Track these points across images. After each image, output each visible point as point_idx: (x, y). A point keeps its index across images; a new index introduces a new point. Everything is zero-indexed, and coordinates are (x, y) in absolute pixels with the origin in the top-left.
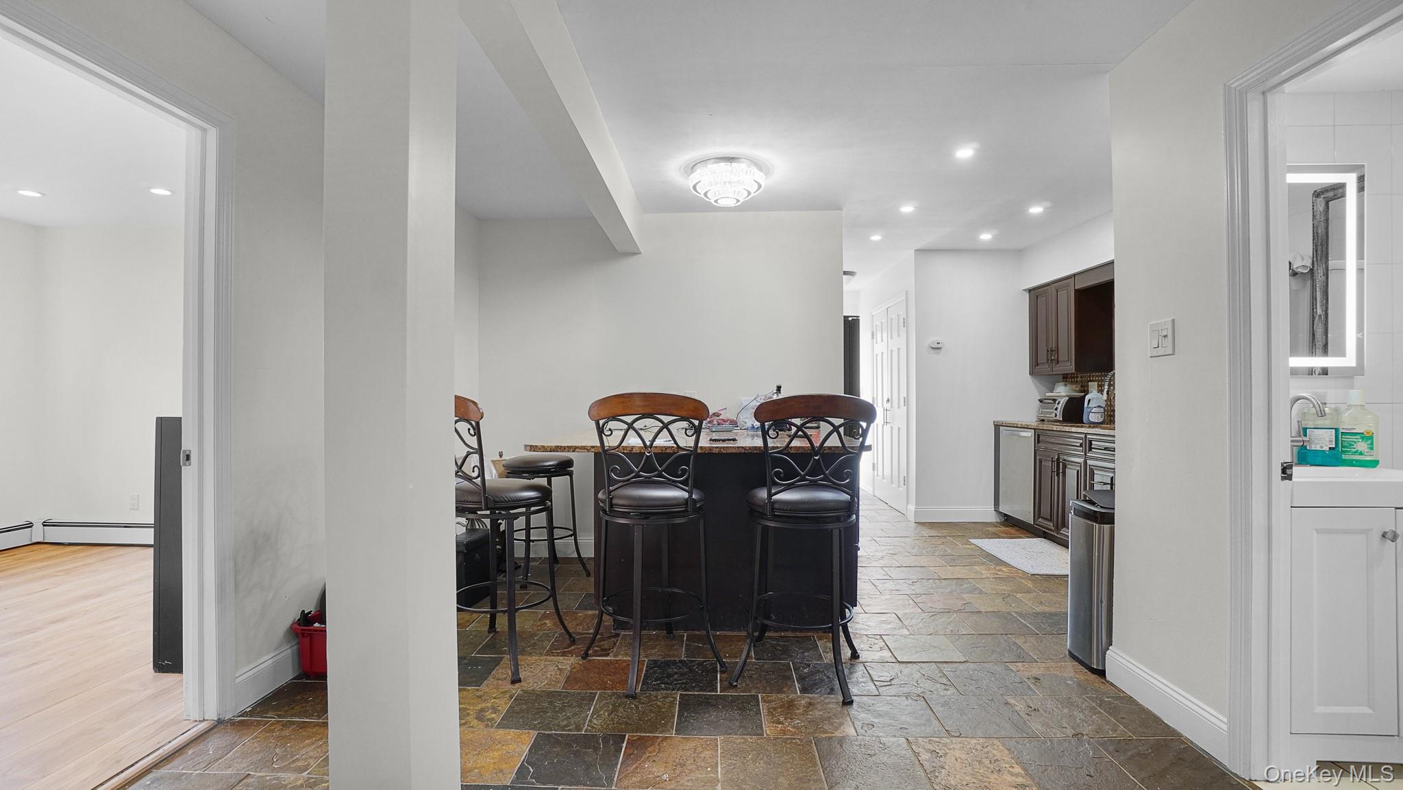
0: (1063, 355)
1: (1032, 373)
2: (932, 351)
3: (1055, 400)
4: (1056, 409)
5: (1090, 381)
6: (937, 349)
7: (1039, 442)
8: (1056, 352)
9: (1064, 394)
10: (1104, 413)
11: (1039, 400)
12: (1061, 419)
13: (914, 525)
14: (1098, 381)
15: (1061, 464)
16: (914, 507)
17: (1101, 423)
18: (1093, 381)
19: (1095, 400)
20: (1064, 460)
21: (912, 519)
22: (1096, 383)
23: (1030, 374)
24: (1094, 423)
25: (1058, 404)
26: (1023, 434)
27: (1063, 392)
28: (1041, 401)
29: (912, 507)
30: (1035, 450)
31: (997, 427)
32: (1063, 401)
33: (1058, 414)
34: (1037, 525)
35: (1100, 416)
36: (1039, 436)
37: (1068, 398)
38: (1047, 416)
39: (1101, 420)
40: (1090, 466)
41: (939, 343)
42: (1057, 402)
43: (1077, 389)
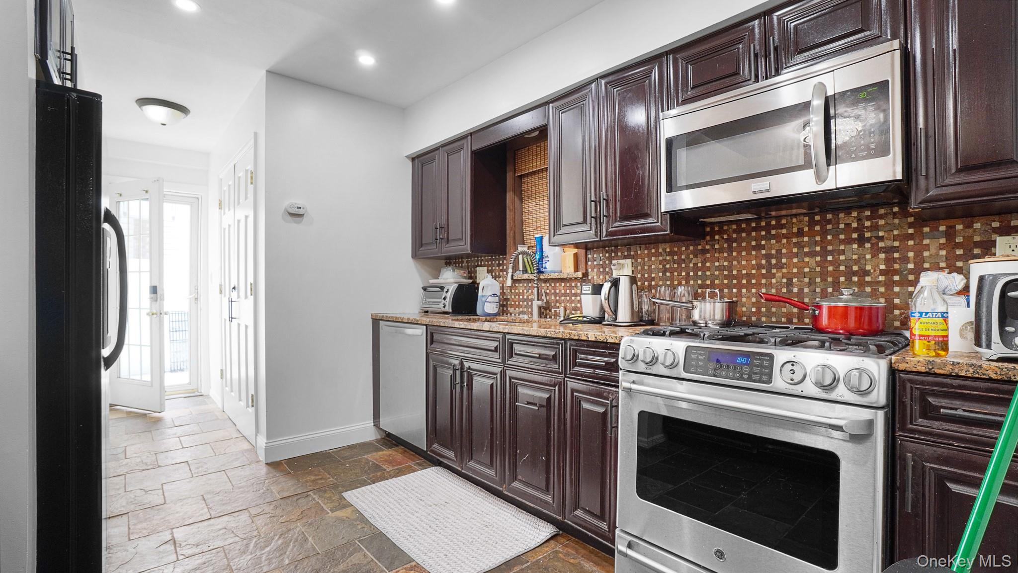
0: (454, 233)
1: (415, 255)
2: (289, 218)
3: (442, 288)
4: (445, 299)
5: (478, 266)
6: (296, 215)
7: (432, 342)
8: (446, 230)
9: (452, 280)
10: (499, 302)
11: (422, 288)
12: (451, 311)
13: (264, 470)
14: (488, 266)
15: (465, 374)
16: (265, 441)
17: (495, 315)
18: (481, 266)
19: (489, 288)
20: (469, 368)
21: (262, 457)
22: (485, 268)
23: (412, 257)
24: (489, 315)
25: (447, 292)
26: (410, 331)
27: (451, 278)
28: (425, 289)
29: (262, 441)
30: (427, 353)
31: (376, 321)
32: (452, 289)
33: (447, 304)
34: (432, 451)
35: (495, 306)
36: (432, 334)
37: (456, 285)
38: (433, 306)
39: (495, 311)
40: (510, 378)
41: (300, 208)
42: (445, 290)
43: (465, 275)
